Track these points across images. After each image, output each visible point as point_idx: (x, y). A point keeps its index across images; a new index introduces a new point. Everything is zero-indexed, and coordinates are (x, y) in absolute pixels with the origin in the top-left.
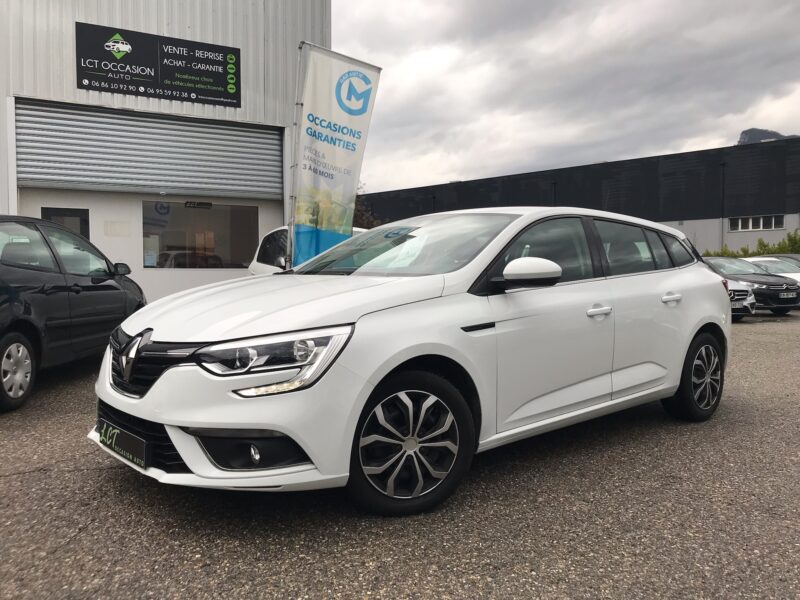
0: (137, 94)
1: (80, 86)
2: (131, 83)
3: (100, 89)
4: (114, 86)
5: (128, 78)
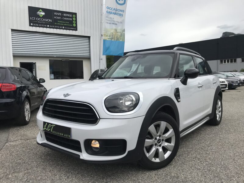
0: (47, 27)
1: (30, 25)
3: (36, 26)
4: (40, 25)
5: (44, 23)
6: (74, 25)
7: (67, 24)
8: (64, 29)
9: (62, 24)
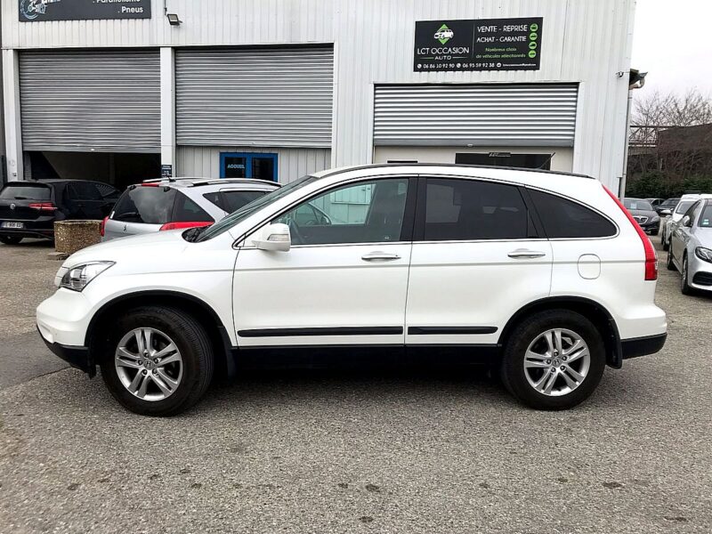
0: (455, 69)
1: (416, 69)
2: (452, 61)
3: (429, 70)
4: (439, 66)
5: (449, 58)
6: (532, 54)
7: (510, 53)
8: (502, 68)
9: (496, 56)
